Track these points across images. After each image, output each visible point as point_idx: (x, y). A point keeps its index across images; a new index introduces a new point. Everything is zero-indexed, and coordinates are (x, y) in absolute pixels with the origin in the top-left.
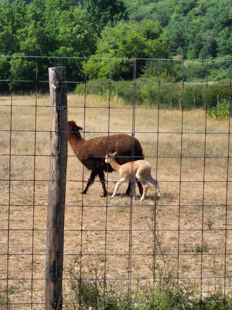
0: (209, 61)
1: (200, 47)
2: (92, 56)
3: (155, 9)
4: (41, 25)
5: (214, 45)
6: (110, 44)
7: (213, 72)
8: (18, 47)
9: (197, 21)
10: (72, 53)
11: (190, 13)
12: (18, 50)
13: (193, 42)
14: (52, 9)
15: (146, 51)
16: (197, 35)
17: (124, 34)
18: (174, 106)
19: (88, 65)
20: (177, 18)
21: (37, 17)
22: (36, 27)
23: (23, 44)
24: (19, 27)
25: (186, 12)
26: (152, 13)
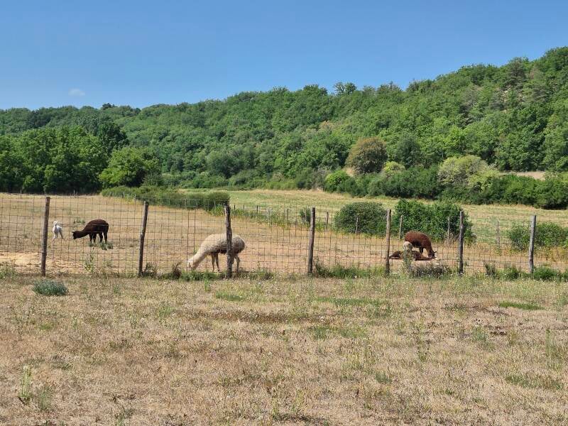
0: (178, 175)
1: (171, 164)
2: (105, 169)
3: (138, 136)
4: (67, 146)
5: (181, 163)
6: (119, 162)
7: (182, 182)
8: (51, 161)
9: (169, 145)
10: (89, 166)
11: (164, 140)
12: (50, 162)
13: (166, 160)
14: (74, 135)
15: (144, 168)
16: (169, 155)
17: (128, 155)
18: (181, 207)
19: (102, 176)
20: (154, 143)
21: (64, 140)
22: (63, 148)
23: (54, 159)
24: (50, 146)
25: (161, 139)
26: (136, 138)
